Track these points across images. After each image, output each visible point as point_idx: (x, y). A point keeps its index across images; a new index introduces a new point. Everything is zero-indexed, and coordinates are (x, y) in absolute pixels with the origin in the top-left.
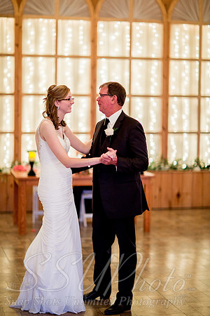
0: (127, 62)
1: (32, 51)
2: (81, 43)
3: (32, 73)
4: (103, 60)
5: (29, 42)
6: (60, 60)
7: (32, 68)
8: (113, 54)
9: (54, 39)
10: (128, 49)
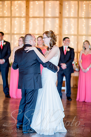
1: (67, 15)
3: (67, 26)
5: (66, 12)
6: (80, 20)
7: (67, 23)
9: (77, 10)
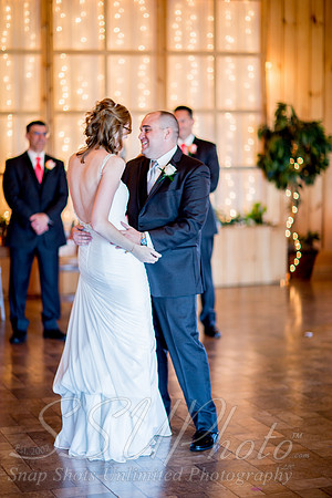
0: (100, 58)
2: (26, 29)
4: (63, 56)
8: (78, 46)
10: (102, 37)
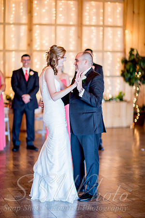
0: (53, 28)
2: (21, 14)
4: (37, 26)
8: (43, 22)
10: (54, 18)
